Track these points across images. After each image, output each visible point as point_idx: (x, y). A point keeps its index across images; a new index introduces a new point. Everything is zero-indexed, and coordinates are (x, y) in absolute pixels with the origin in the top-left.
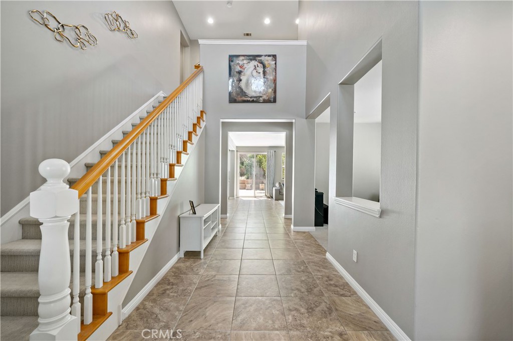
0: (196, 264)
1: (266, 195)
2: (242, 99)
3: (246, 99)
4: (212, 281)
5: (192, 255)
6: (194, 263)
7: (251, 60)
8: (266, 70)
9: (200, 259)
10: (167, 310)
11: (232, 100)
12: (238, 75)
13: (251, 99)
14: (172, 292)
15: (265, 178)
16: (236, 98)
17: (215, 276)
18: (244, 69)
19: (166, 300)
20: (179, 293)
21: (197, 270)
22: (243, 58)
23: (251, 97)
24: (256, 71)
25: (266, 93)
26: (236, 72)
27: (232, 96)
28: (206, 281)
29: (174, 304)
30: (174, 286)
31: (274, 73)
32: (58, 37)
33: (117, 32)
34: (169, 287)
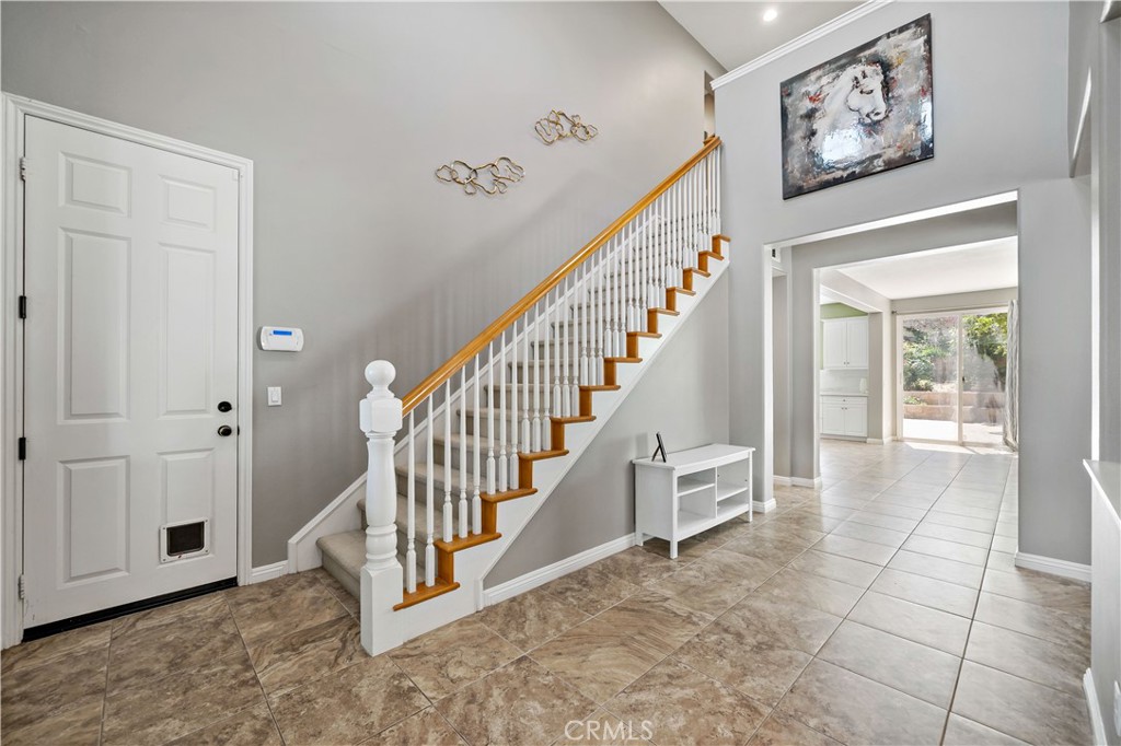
0: (654, 565)
1: (1007, 443)
2: (818, 180)
3: (830, 177)
4: (652, 607)
5: (659, 546)
6: (652, 562)
7: (843, 68)
8: (892, 74)
9: (669, 558)
10: (544, 619)
11: (793, 191)
12: (804, 124)
13: (845, 174)
14: (573, 597)
15: (1003, 389)
16: (801, 183)
17: (667, 599)
18: (823, 102)
19: (557, 605)
20: (582, 603)
21: (646, 576)
22: (819, 73)
23: (845, 169)
24: (858, 90)
25: (895, 141)
26: (801, 117)
27: (791, 182)
28: (643, 602)
29: (560, 616)
30: (585, 589)
31: (923, 73)
32: (469, 189)
33: (559, 143)
34: (576, 587)
